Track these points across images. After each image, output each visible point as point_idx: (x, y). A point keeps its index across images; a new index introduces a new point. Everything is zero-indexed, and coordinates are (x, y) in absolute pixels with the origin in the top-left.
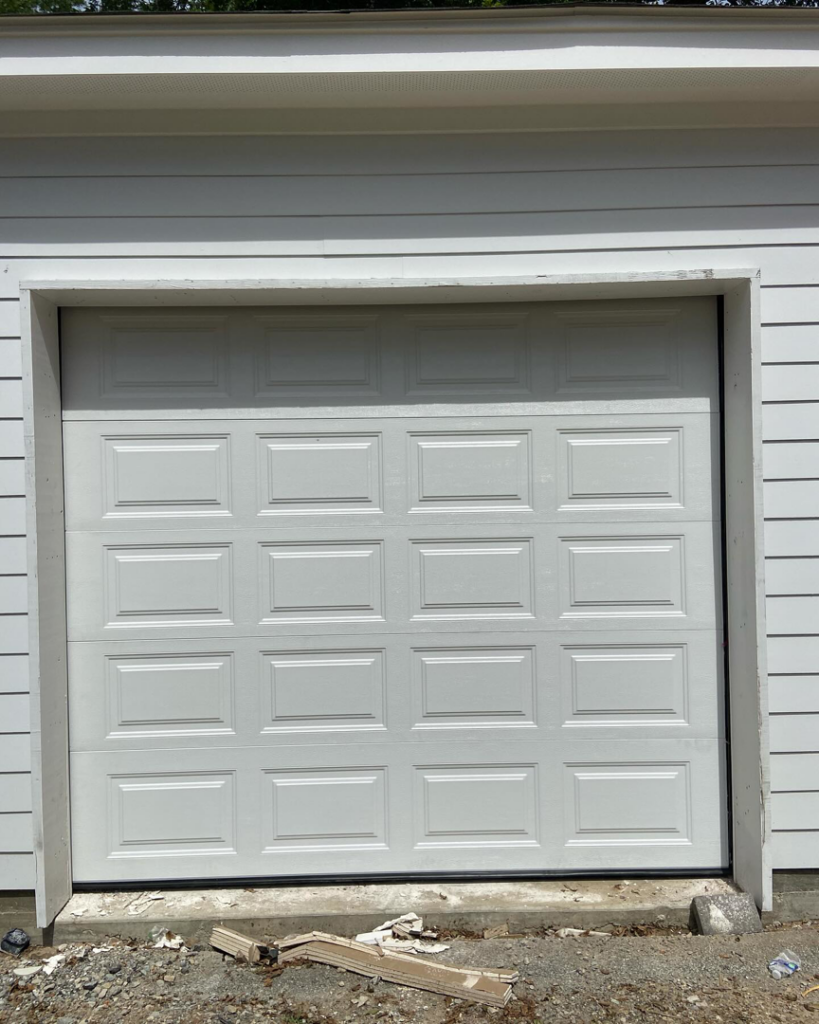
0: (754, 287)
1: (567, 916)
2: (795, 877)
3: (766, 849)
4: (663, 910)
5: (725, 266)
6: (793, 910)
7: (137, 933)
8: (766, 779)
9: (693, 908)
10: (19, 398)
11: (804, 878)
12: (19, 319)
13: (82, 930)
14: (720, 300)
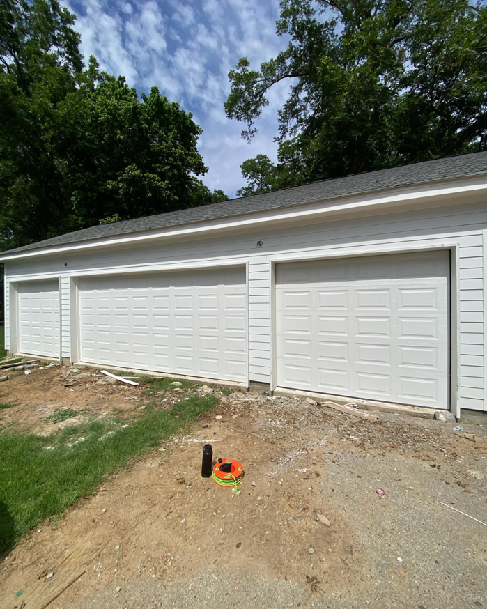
0: (457, 248)
1: (397, 411)
2: (470, 411)
3: (458, 401)
4: (425, 414)
5: (447, 243)
6: (468, 420)
7: (290, 396)
8: (459, 382)
9: (435, 415)
10: (268, 283)
11: (473, 412)
12: (269, 267)
13: (279, 393)
14: (450, 250)
